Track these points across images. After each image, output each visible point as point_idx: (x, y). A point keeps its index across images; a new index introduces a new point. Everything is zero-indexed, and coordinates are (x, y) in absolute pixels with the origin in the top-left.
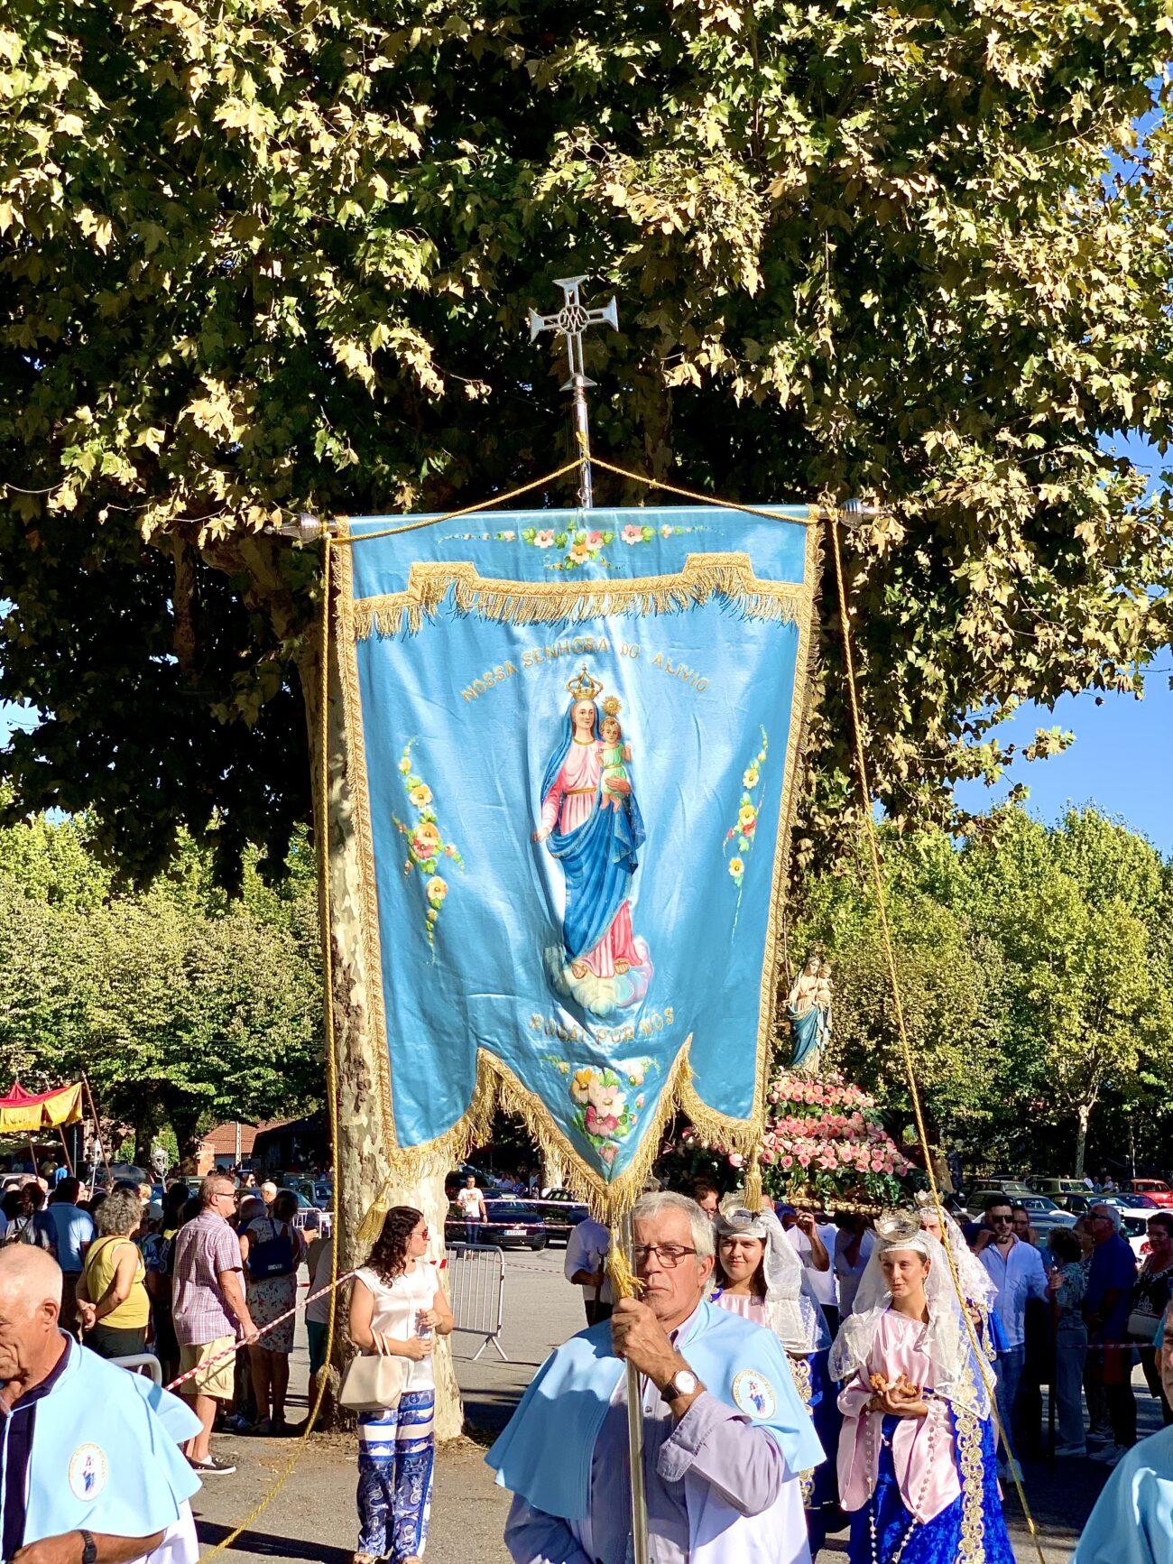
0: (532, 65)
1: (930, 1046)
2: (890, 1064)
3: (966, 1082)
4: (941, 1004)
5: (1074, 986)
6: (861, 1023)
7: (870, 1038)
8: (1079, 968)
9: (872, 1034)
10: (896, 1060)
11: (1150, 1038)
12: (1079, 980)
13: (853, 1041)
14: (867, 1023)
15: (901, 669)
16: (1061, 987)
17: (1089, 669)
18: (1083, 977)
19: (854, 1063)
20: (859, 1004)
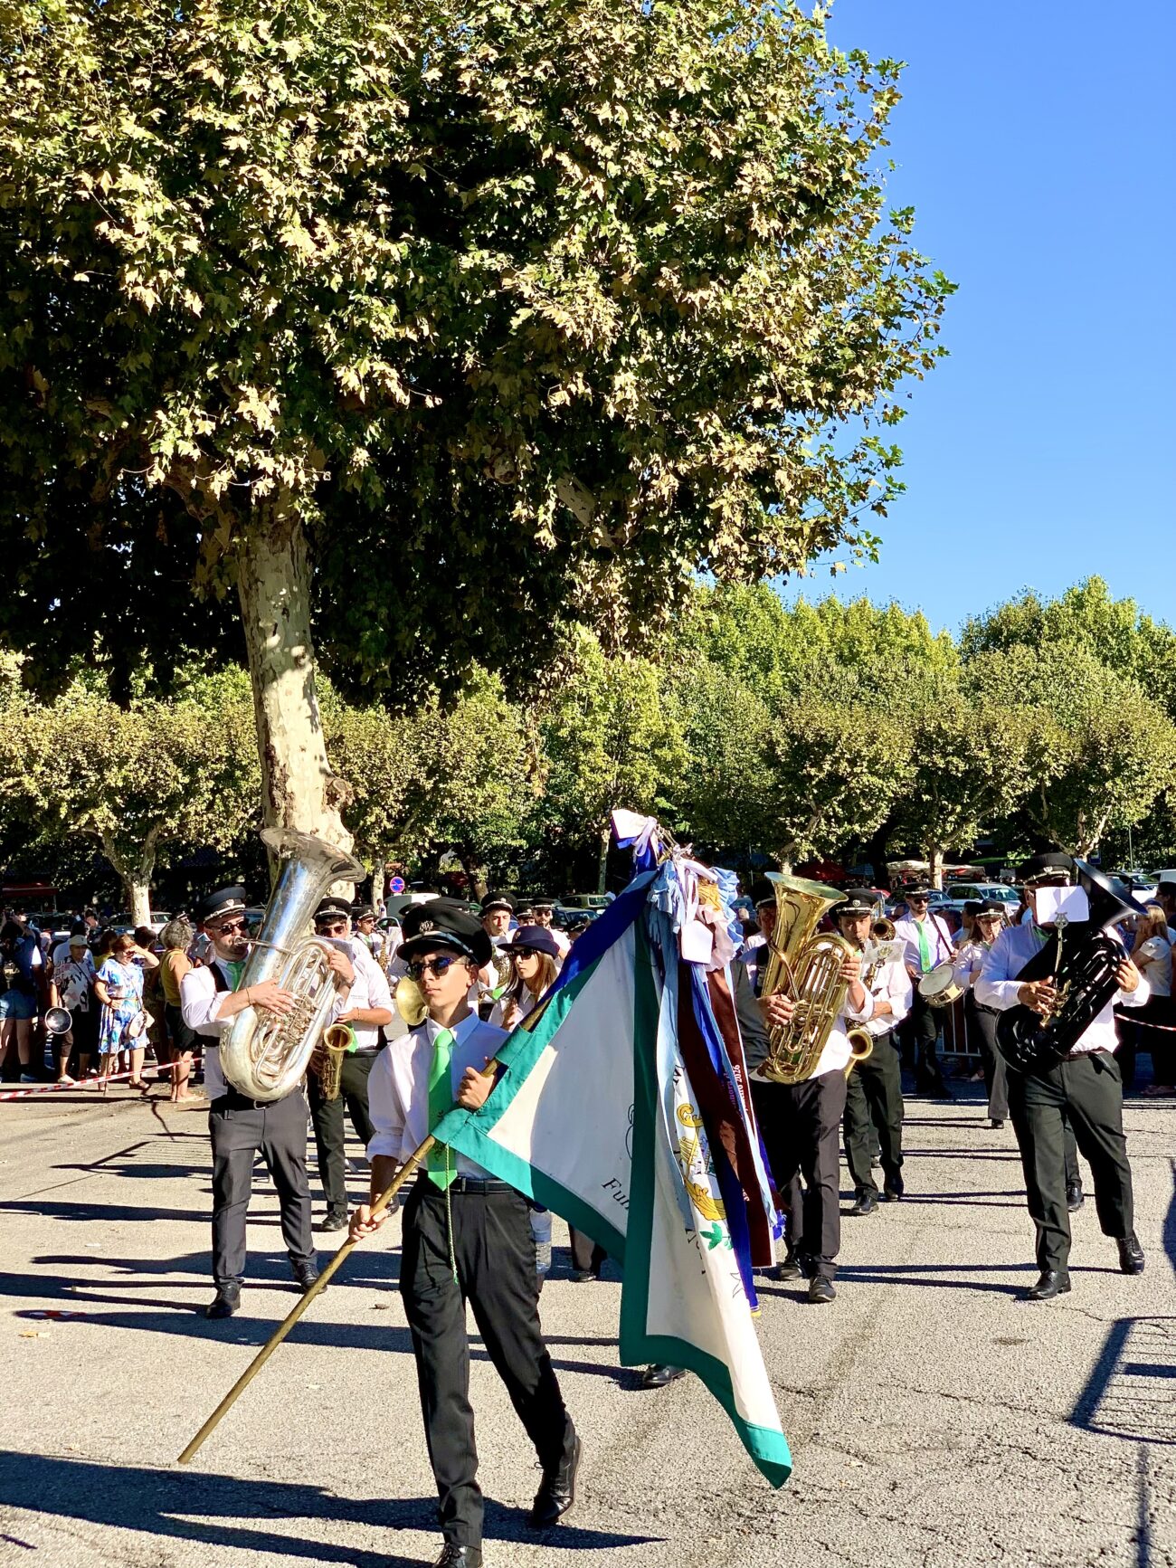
0: (464, 195)
1: (480, 783)
2: (447, 801)
3: (506, 813)
4: (491, 746)
5: (600, 723)
6: (419, 765)
7: (428, 778)
8: (604, 708)
9: (430, 775)
10: (452, 797)
11: (665, 767)
12: (603, 718)
13: (413, 782)
14: (424, 764)
15: (666, 565)
16: (588, 725)
17: (779, 562)
18: (608, 715)
19: (413, 801)
20: (418, 748)
